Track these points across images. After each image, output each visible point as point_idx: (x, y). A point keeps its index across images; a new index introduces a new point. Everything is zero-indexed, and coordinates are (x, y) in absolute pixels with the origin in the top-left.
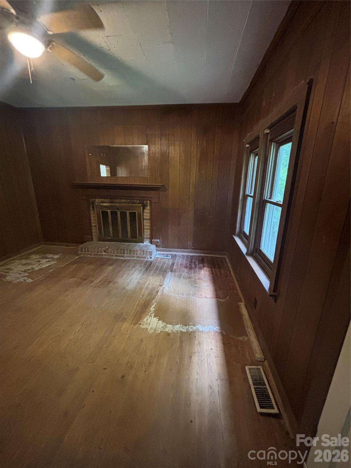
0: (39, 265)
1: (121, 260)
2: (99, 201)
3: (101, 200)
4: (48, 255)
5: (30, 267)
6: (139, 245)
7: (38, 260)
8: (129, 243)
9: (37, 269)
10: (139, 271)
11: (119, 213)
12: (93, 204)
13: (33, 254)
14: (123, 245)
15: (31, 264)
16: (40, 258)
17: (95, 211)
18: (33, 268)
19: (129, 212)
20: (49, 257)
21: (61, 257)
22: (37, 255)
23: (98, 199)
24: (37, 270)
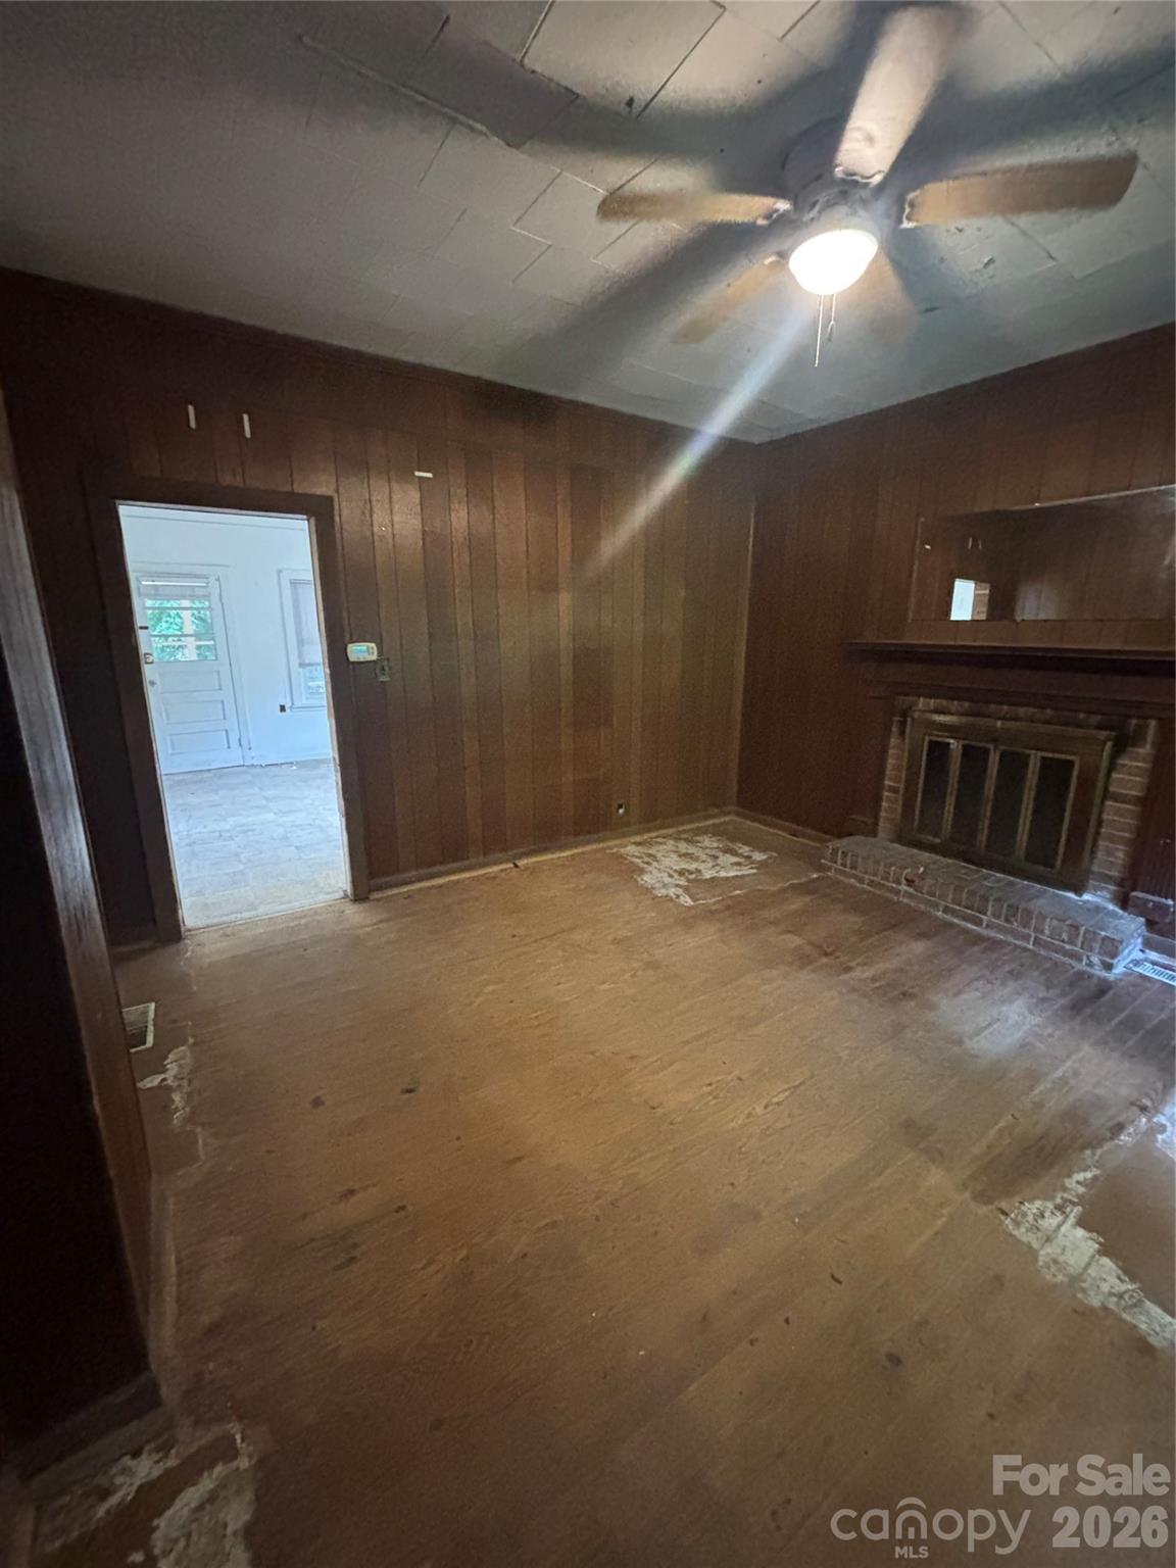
0: (713, 867)
1: (966, 931)
2: (928, 704)
3: (938, 701)
4: (740, 845)
5: (693, 866)
6: (1057, 895)
7: (713, 852)
8: (1012, 879)
9: (707, 875)
10: (1034, 1000)
11: (997, 758)
12: (904, 715)
13: (706, 833)
14: (986, 878)
15: (697, 859)
16: (718, 848)
17: (904, 739)
18: (699, 871)
19: (1039, 758)
20: (741, 851)
21: (769, 861)
22: (713, 839)
23: (928, 700)
24: (706, 880)
